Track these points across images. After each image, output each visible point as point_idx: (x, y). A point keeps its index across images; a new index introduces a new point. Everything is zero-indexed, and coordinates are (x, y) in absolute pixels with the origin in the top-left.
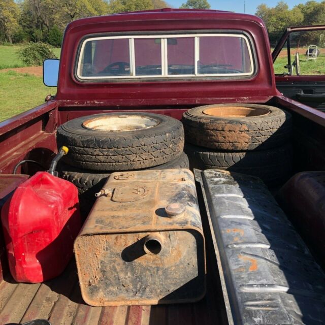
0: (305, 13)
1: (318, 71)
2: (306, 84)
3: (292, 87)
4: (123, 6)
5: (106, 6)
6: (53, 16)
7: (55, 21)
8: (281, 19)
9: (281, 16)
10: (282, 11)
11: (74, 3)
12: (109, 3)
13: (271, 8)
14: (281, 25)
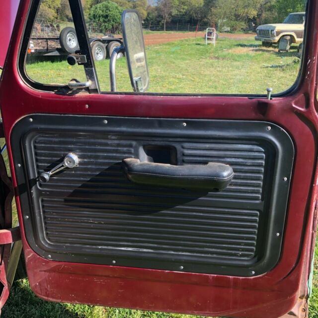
1: (216, 56)
2: (150, 124)
3: (105, 134)
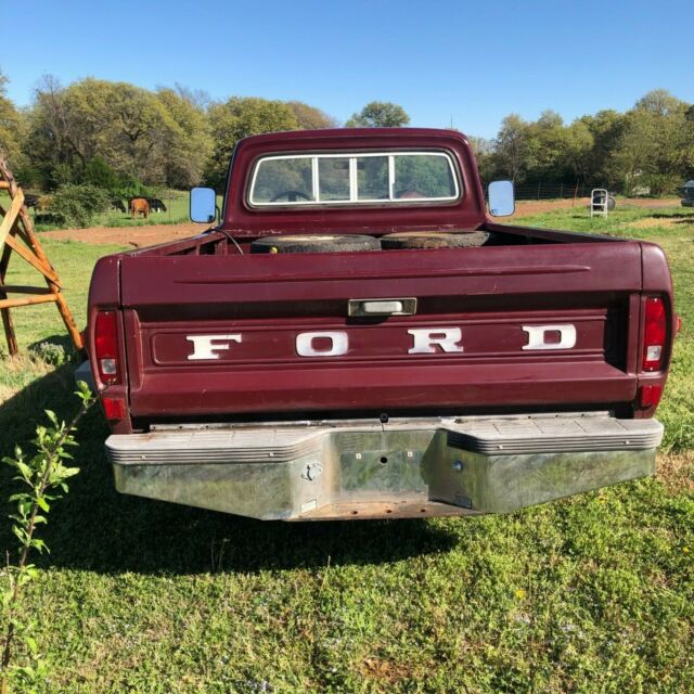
0: (596, 132)
4: (236, 118)
5: (201, 117)
6: (94, 137)
7: (99, 145)
8: (551, 145)
9: (551, 139)
10: (551, 128)
11: (137, 112)
12: (206, 112)
13: (529, 123)
14: (551, 156)
